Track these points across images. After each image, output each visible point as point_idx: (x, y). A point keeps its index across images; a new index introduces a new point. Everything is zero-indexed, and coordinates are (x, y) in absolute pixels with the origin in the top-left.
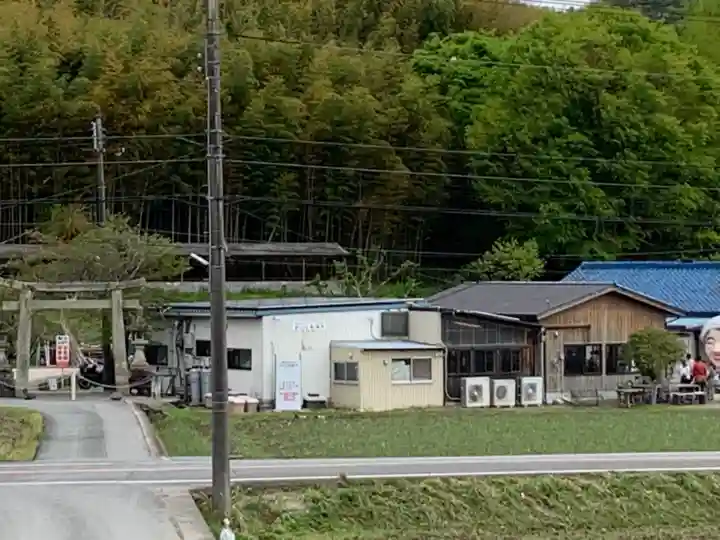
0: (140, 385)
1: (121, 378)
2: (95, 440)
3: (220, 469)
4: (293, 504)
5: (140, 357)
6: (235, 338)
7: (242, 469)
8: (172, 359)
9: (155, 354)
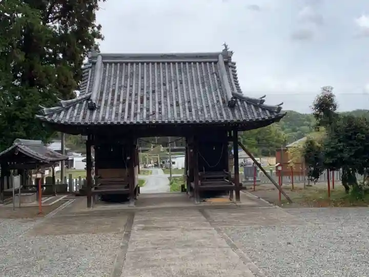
0: (162, 166)
1: (159, 165)
2: (157, 173)
3: (171, 175)
4: (178, 178)
5: (162, 163)
6: (173, 160)
7: (173, 175)
8: (166, 163)
9: (163, 162)
